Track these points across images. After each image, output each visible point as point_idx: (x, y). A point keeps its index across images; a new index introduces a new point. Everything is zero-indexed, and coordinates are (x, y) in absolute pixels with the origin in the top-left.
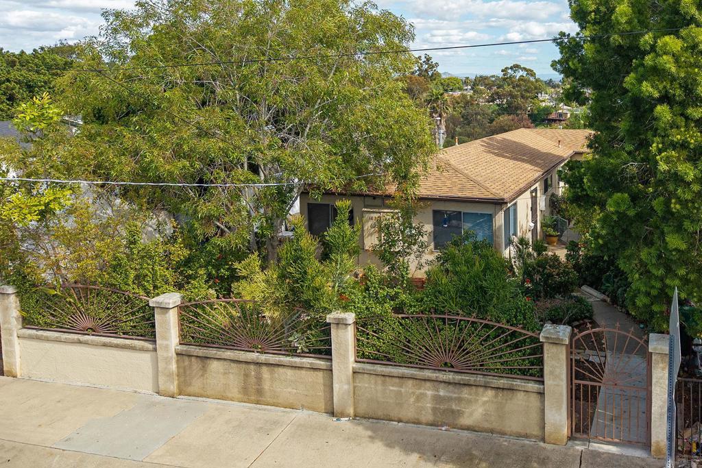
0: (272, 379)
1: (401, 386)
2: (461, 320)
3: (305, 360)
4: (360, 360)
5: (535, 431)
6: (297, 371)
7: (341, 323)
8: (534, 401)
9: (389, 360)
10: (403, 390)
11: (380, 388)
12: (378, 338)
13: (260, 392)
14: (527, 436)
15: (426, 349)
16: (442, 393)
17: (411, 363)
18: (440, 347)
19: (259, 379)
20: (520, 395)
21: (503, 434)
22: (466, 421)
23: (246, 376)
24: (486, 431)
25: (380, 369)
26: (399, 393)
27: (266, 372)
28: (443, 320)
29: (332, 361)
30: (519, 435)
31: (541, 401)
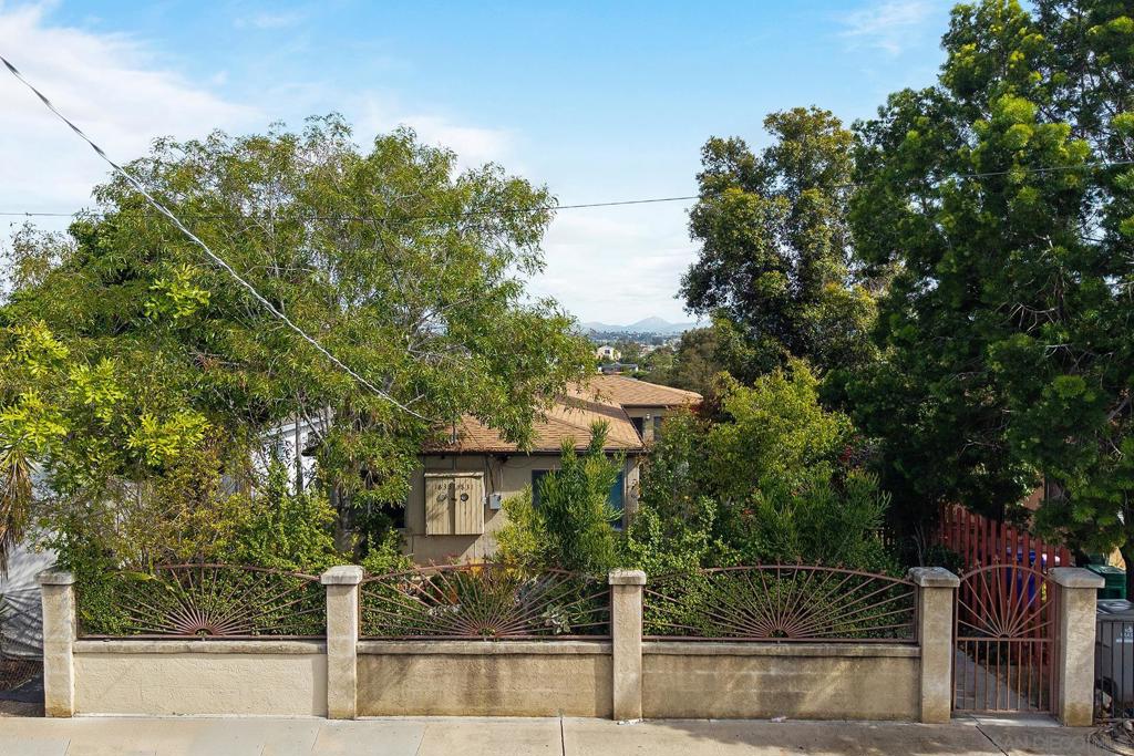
0: (514, 677)
1: (714, 669)
2: (800, 571)
3: (566, 643)
4: (647, 637)
5: (905, 708)
6: (555, 662)
7: (627, 585)
8: (906, 669)
9: (690, 633)
10: (715, 673)
12: (677, 604)
13: (493, 698)
16: (773, 673)
17: (728, 635)
19: (493, 678)
20: (886, 664)
21: (860, 718)
22: (807, 706)
23: (473, 675)
24: (836, 717)
25: (682, 647)
26: (711, 678)
27: (504, 668)
28: (774, 571)
29: (611, 640)
30: (883, 718)
31: (914, 670)
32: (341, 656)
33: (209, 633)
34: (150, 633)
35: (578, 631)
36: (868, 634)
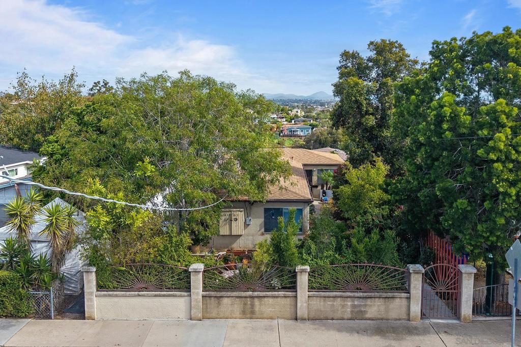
0: (260, 305)
2: (366, 266)
3: (280, 293)
4: (310, 290)
5: (405, 316)
6: (276, 299)
7: (303, 271)
8: (404, 302)
9: (325, 288)
10: (335, 303)
11: (322, 303)
12: (321, 278)
13: (253, 312)
14: (400, 319)
15: (347, 281)
17: (340, 289)
18: (355, 280)
19: (253, 305)
20: (397, 300)
21: (388, 319)
22: (368, 316)
23: (245, 304)
24: (379, 319)
25: (322, 294)
26: (333, 305)
27: (257, 302)
28: (357, 266)
29: (296, 291)
30: (396, 320)
31: (408, 302)
32: (196, 298)
33: (146, 289)
34: (124, 289)
35: (284, 288)
36: (391, 289)
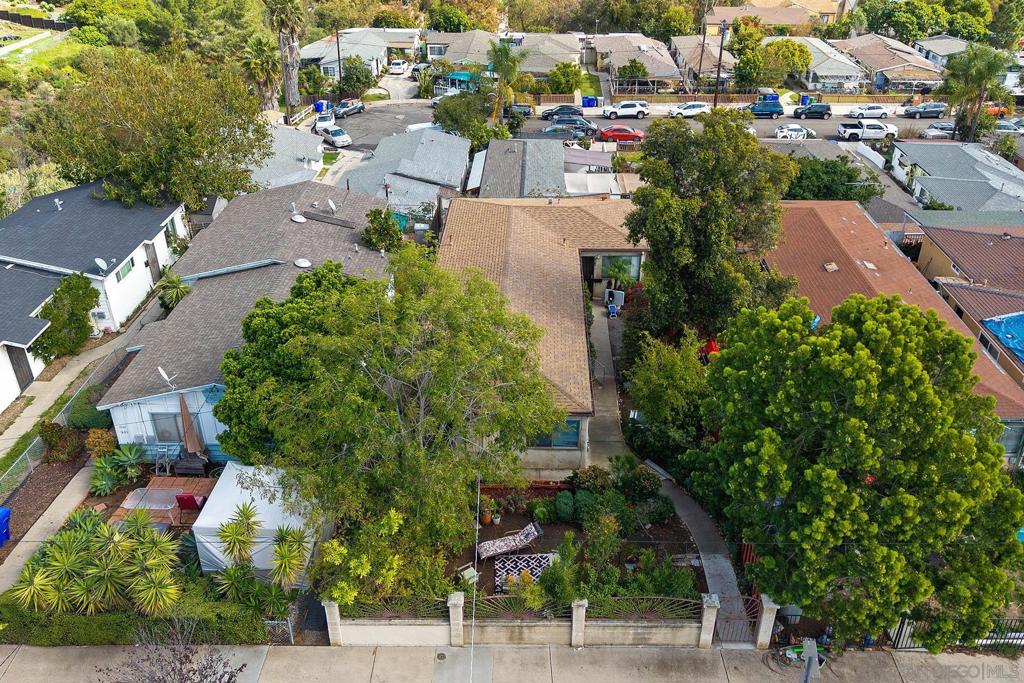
0: (530, 632)
1: (614, 630)
2: (654, 599)
3: (552, 622)
4: (587, 620)
5: (694, 642)
6: (547, 628)
7: (580, 605)
8: (694, 631)
9: (605, 618)
11: (601, 631)
13: (521, 639)
14: (688, 646)
15: (630, 611)
16: (640, 631)
17: (622, 619)
18: (639, 610)
19: (521, 633)
20: (686, 629)
22: (652, 642)
23: (512, 632)
24: (664, 645)
25: (601, 623)
26: (613, 633)
27: (526, 630)
28: (643, 599)
29: (571, 621)
31: (698, 631)
32: (456, 626)
33: (398, 618)
34: (372, 617)
35: (557, 619)
36: (681, 619)
